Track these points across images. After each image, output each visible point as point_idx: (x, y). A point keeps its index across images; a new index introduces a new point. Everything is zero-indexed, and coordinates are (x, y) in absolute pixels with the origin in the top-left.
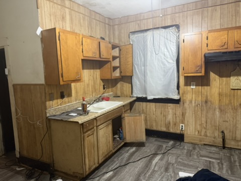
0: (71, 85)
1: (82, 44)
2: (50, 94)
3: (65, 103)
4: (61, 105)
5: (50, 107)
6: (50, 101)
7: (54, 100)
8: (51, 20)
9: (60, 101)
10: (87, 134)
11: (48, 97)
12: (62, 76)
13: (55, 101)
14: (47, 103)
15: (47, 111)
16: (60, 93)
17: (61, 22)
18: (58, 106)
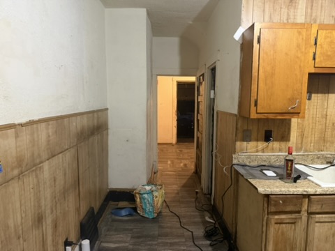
0: (290, 120)
1: (316, 44)
2: (244, 131)
3: (273, 150)
4: (263, 151)
5: (242, 151)
6: (244, 141)
7: (250, 141)
8: (264, 10)
9: (262, 145)
10: (276, 217)
11: (240, 135)
12: (256, 105)
13: (252, 144)
14: (238, 144)
15: (234, 156)
16: (264, 132)
17: (285, 11)
18: (257, 151)
